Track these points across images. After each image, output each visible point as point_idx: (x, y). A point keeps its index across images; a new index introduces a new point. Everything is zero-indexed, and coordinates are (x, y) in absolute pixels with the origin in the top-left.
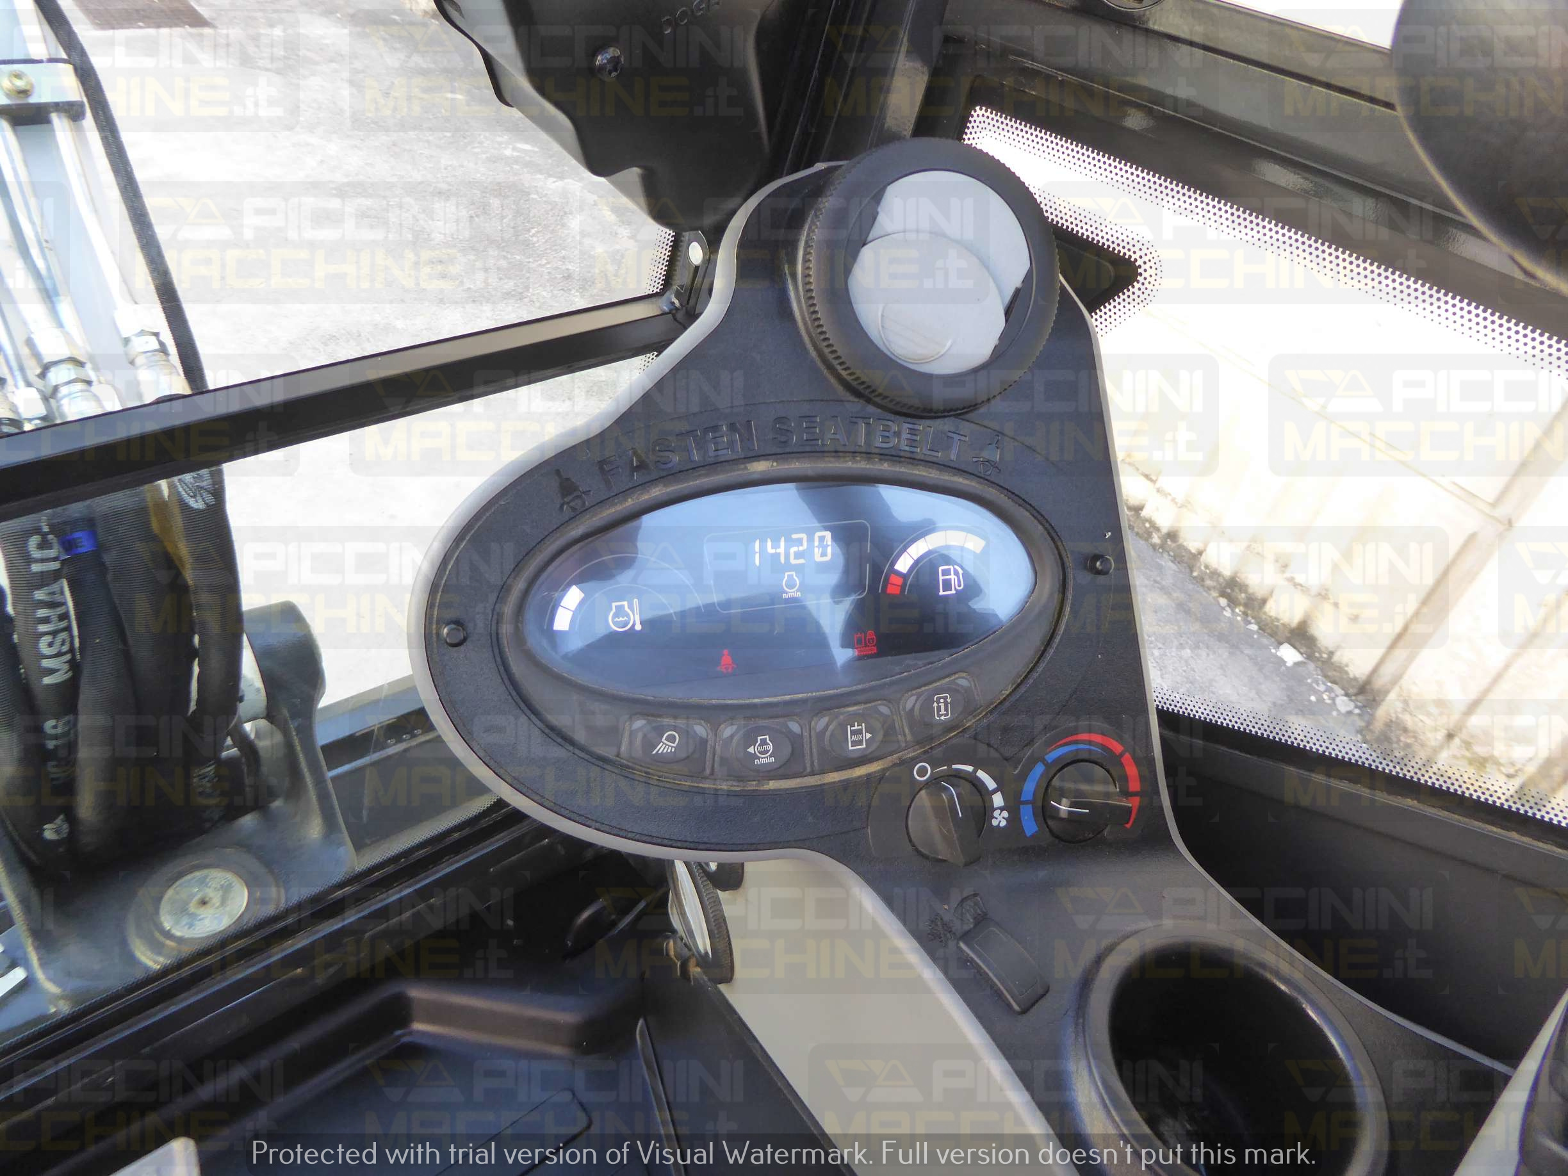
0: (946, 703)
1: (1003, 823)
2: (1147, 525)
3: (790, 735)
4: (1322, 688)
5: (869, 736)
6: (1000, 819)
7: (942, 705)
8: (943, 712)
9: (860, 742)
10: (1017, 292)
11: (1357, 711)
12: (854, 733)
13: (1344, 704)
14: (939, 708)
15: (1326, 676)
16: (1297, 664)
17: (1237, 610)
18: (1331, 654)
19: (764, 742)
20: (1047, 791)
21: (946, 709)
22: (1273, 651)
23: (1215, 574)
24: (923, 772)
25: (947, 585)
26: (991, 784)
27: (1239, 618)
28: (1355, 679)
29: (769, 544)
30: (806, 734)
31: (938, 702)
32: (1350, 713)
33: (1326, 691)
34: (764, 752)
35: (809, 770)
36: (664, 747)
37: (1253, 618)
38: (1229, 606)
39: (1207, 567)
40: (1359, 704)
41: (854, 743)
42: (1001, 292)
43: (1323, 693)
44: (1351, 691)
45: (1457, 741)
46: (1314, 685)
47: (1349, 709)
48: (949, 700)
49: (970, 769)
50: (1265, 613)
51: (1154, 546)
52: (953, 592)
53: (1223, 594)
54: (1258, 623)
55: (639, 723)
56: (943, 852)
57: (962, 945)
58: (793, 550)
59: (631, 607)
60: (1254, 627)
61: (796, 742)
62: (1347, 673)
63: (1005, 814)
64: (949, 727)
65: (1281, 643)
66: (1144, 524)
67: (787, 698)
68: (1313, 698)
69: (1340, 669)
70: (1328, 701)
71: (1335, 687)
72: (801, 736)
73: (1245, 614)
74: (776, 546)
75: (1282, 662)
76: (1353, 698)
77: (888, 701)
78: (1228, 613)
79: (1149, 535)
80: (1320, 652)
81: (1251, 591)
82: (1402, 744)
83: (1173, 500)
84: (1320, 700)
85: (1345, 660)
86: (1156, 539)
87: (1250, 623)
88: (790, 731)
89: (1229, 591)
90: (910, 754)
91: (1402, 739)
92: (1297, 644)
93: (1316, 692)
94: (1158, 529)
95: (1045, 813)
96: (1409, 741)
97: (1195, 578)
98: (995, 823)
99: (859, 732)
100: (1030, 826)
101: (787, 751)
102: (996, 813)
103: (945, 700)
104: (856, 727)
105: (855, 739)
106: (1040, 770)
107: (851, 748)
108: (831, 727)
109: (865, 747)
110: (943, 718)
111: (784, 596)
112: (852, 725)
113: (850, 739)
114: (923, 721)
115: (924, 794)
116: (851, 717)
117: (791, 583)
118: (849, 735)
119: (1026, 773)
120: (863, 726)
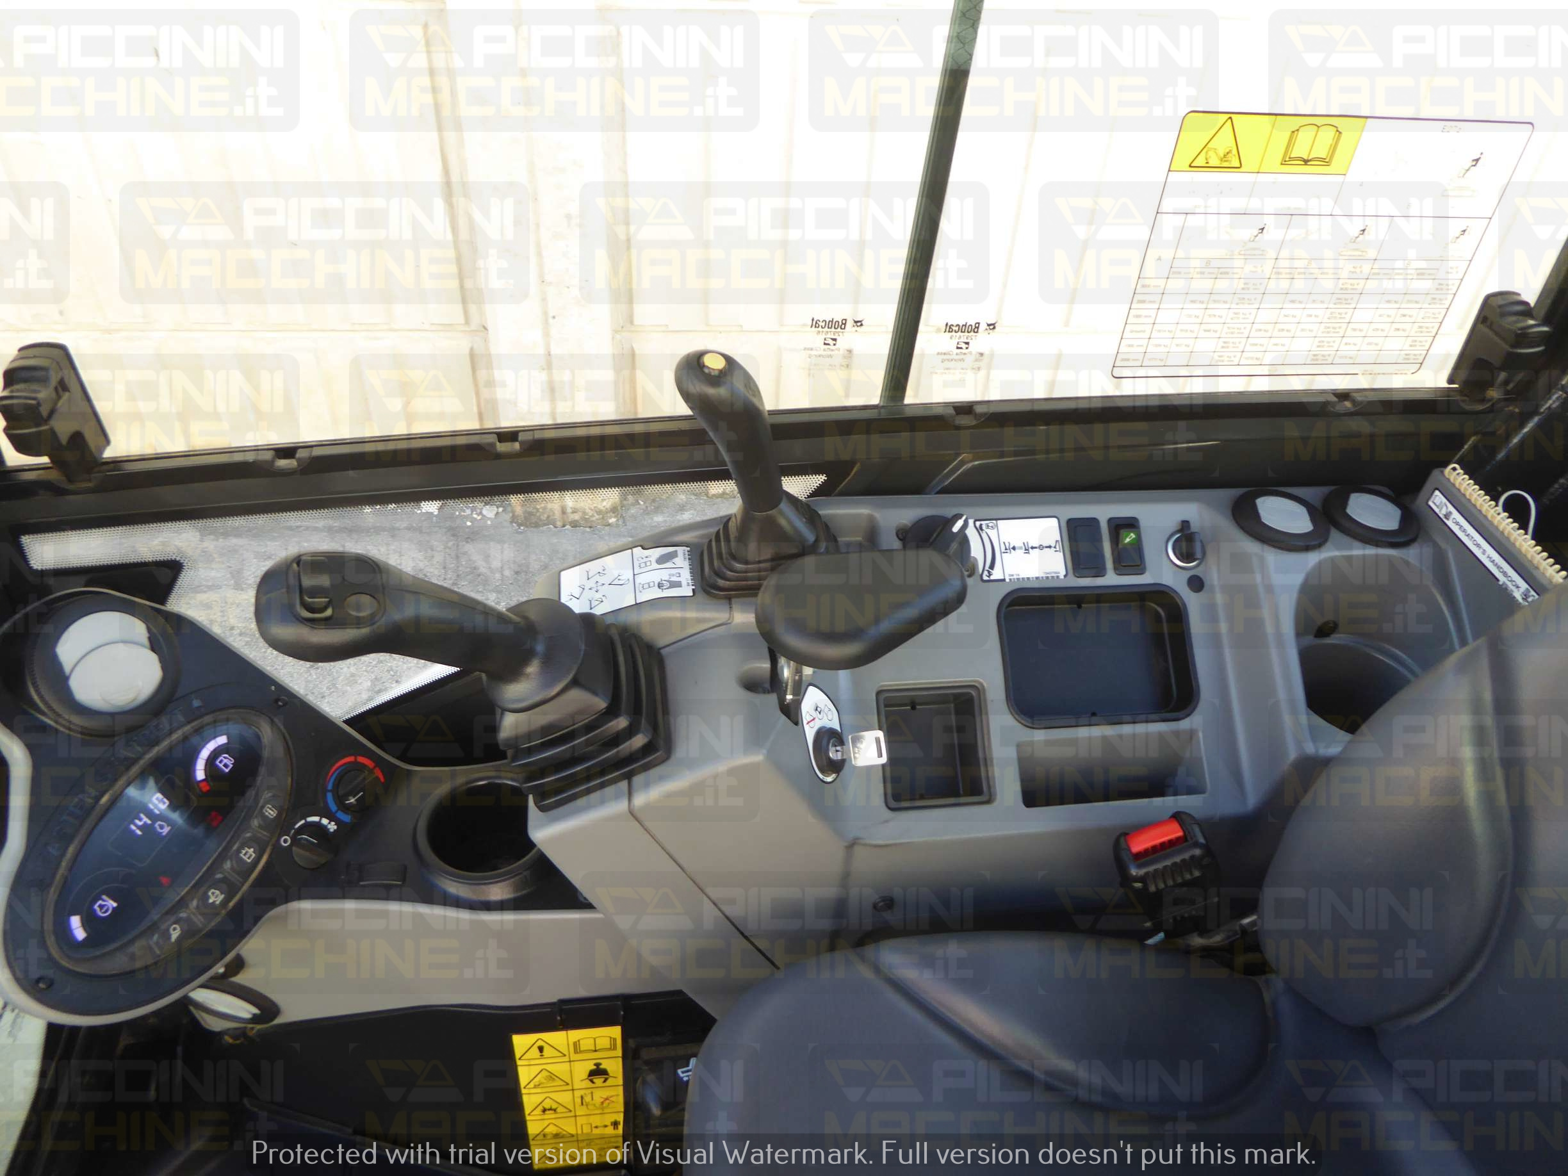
0: (270, 809)
1: (335, 827)
4: (468, 512)
5: (252, 850)
6: (332, 827)
7: (270, 811)
8: (272, 813)
9: (251, 855)
10: (150, 638)
11: (501, 509)
12: (245, 854)
13: (489, 511)
14: (269, 813)
16: (441, 508)
19: (213, 893)
20: (340, 801)
21: (273, 811)
22: (419, 512)
24: (285, 841)
25: (226, 766)
26: (317, 819)
29: (137, 821)
30: (226, 874)
31: (267, 811)
32: (497, 514)
33: (472, 512)
34: (216, 897)
35: (240, 885)
36: (175, 935)
41: (249, 858)
42: (143, 646)
43: (472, 514)
46: (463, 514)
47: (495, 512)
48: (270, 806)
49: (303, 822)
52: (231, 766)
55: (156, 937)
56: (323, 860)
57: (362, 883)
59: (104, 900)
61: (224, 880)
63: (333, 823)
64: (279, 816)
67: (205, 868)
68: (469, 524)
70: (479, 518)
72: (225, 876)
74: (141, 820)
75: (430, 515)
77: (245, 832)
82: (541, 510)
84: (473, 520)
88: (219, 879)
90: (274, 840)
91: (538, 507)
93: (467, 517)
95: (346, 809)
96: (543, 505)
98: (332, 830)
99: (246, 852)
100: (346, 818)
101: (224, 886)
102: (329, 826)
103: (268, 808)
104: (244, 852)
105: (247, 856)
106: (330, 796)
107: (249, 861)
108: (234, 862)
109: (254, 855)
110: (275, 815)
111: (164, 834)
112: (241, 853)
113: (245, 858)
114: (267, 824)
115: (294, 848)
116: (239, 851)
117: (162, 827)
118: (244, 857)
119: (326, 803)
120: (247, 849)
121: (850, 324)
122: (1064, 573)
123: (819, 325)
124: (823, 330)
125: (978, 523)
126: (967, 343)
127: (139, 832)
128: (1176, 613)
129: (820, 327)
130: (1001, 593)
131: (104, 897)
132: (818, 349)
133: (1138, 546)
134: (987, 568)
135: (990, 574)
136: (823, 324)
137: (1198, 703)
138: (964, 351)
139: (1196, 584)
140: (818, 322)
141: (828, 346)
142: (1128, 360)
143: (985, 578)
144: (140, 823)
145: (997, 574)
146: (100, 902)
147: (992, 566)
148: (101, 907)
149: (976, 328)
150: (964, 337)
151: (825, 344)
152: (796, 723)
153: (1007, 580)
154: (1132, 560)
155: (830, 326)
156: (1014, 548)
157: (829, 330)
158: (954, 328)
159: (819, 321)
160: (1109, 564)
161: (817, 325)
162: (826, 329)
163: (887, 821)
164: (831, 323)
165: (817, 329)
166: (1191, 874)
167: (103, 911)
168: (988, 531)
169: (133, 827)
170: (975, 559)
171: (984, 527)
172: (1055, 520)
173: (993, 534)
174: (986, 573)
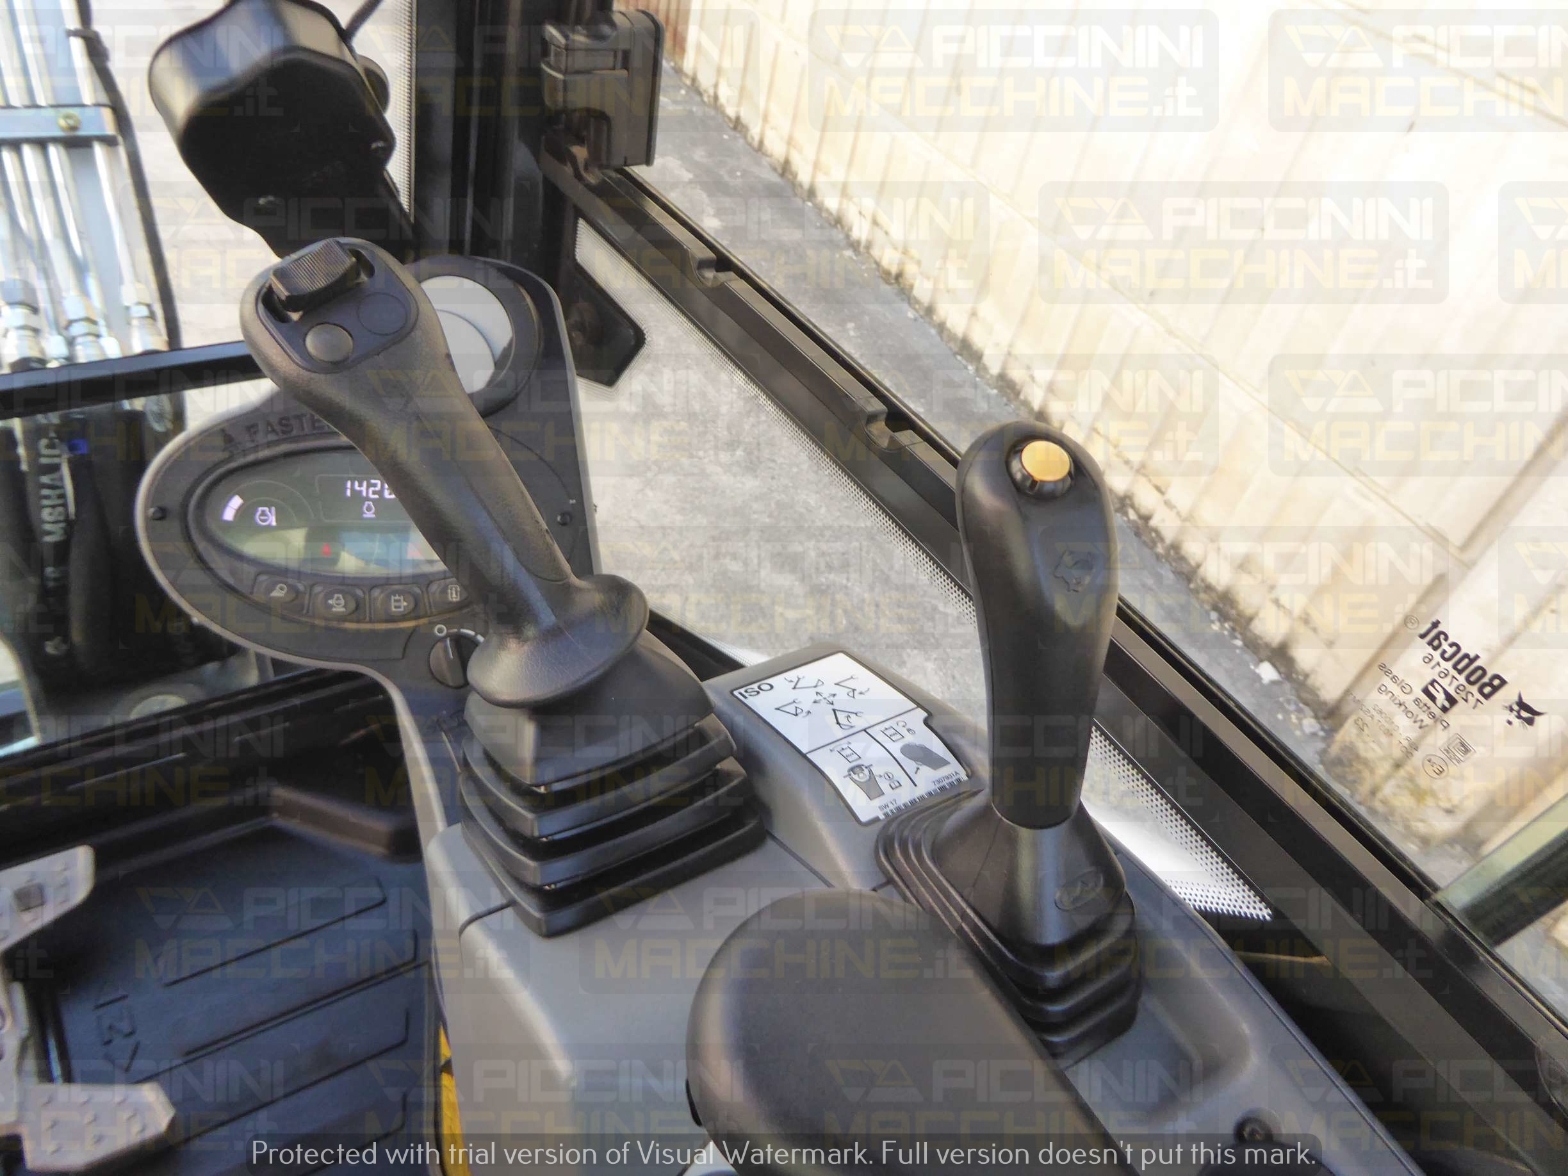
0: (456, 591)
2: (1153, 535)
3: (355, 596)
4: (1292, 708)
5: (405, 604)
7: (454, 592)
8: (454, 596)
9: (399, 607)
11: (1322, 734)
12: (395, 601)
13: (1310, 724)
14: (452, 594)
15: (1299, 697)
16: (1273, 683)
17: (1226, 625)
18: (1307, 676)
19: (338, 599)
21: (456, 594)
22: (1252, 667)
23: (1209, 588)
24: (440, 630)
27: (1226, 633)
28: (1325, 703)
29: (356, 483)
30: (367, 598)
31: (451, 589)
32: (1314, 734)
33: (1295, 711)
34: (338, 605)
35: (368, 618)
36: (278, 594)
37: (1241, 634)
38: (1219, 620)
39: (1203, 580)
40: (1326, 727)
41: (396, 607)
42: (493, 353)
43: (1291, 713)
44: (1321, 714)
45: (1402, 772)
46: (1285, 704)
47: (1312, 730)
48: (458, 589)
49: (472, 633)
50: (1250, 630)
51: (1158, 557)
53: (1215, 608)
54: (1244, 640)
55: (264, 578)
58: (371, 489)
59: (270, 511)
60: (1239, 643)
61: (360, 601)
62: (1317, 696)
64: (458, 606)
65: (1261, 661)
66: (1150, 533)
68: (1280, 716)
69: (1313, 692)
70: (1295, 721)
71: (1306, 709)
72: (364, 598)
73: (1233, 629)
74: (360, 485)
75: (1258, 678)
76: (1322, 721)
77: (419, 585)
78: (1216, 627)
79: (1154, 543)
80: (1297, 673)
81: (1241, 607)
83: (1178, 514)
84: (1287, 719)
85: (1318, 684)
86: (1160, 549)
87: (1236, 638)
88: (356, 594)
89: (1221, 605)
90: (432, 619)
92: (1278, 664)
93: (1284, 711)
94: (1162, 540)
97: (1191, 590)
99: (399, 601)
101: (352, 605)
103: (456, 588)
104: (397, 597)
105: (397, 604)
107: (394, 609)
108: (382, 596)
109: (402, 609)
110: (454, 600)
111: (365, 516)
112: (395, 596)
114: (443, 601)
115: (442, 644)
116: (394, 592)
117: (369, 509)
118: (393, 601)
120: (402, 598)
121: (1506, 696)
123: (1440, 645)
124: (1442, 662)
127: (349, 493)
129: (1440, 651)
131: (273, 509)
132: (1408, 690)
140: (1442, 637)
141: (1430, 703)
144: (357, 487)
146: (266, 509)
148: (263, 513)
151: (1426, 691)
155: (1460, 667)
157: (1454, 673)
159: (1446, 639)
161: (1436, 643)
162: (1449, 665)
164: (1466, 661)
165: (1430, 650)
167: (262, 518)
169: (349, 484)
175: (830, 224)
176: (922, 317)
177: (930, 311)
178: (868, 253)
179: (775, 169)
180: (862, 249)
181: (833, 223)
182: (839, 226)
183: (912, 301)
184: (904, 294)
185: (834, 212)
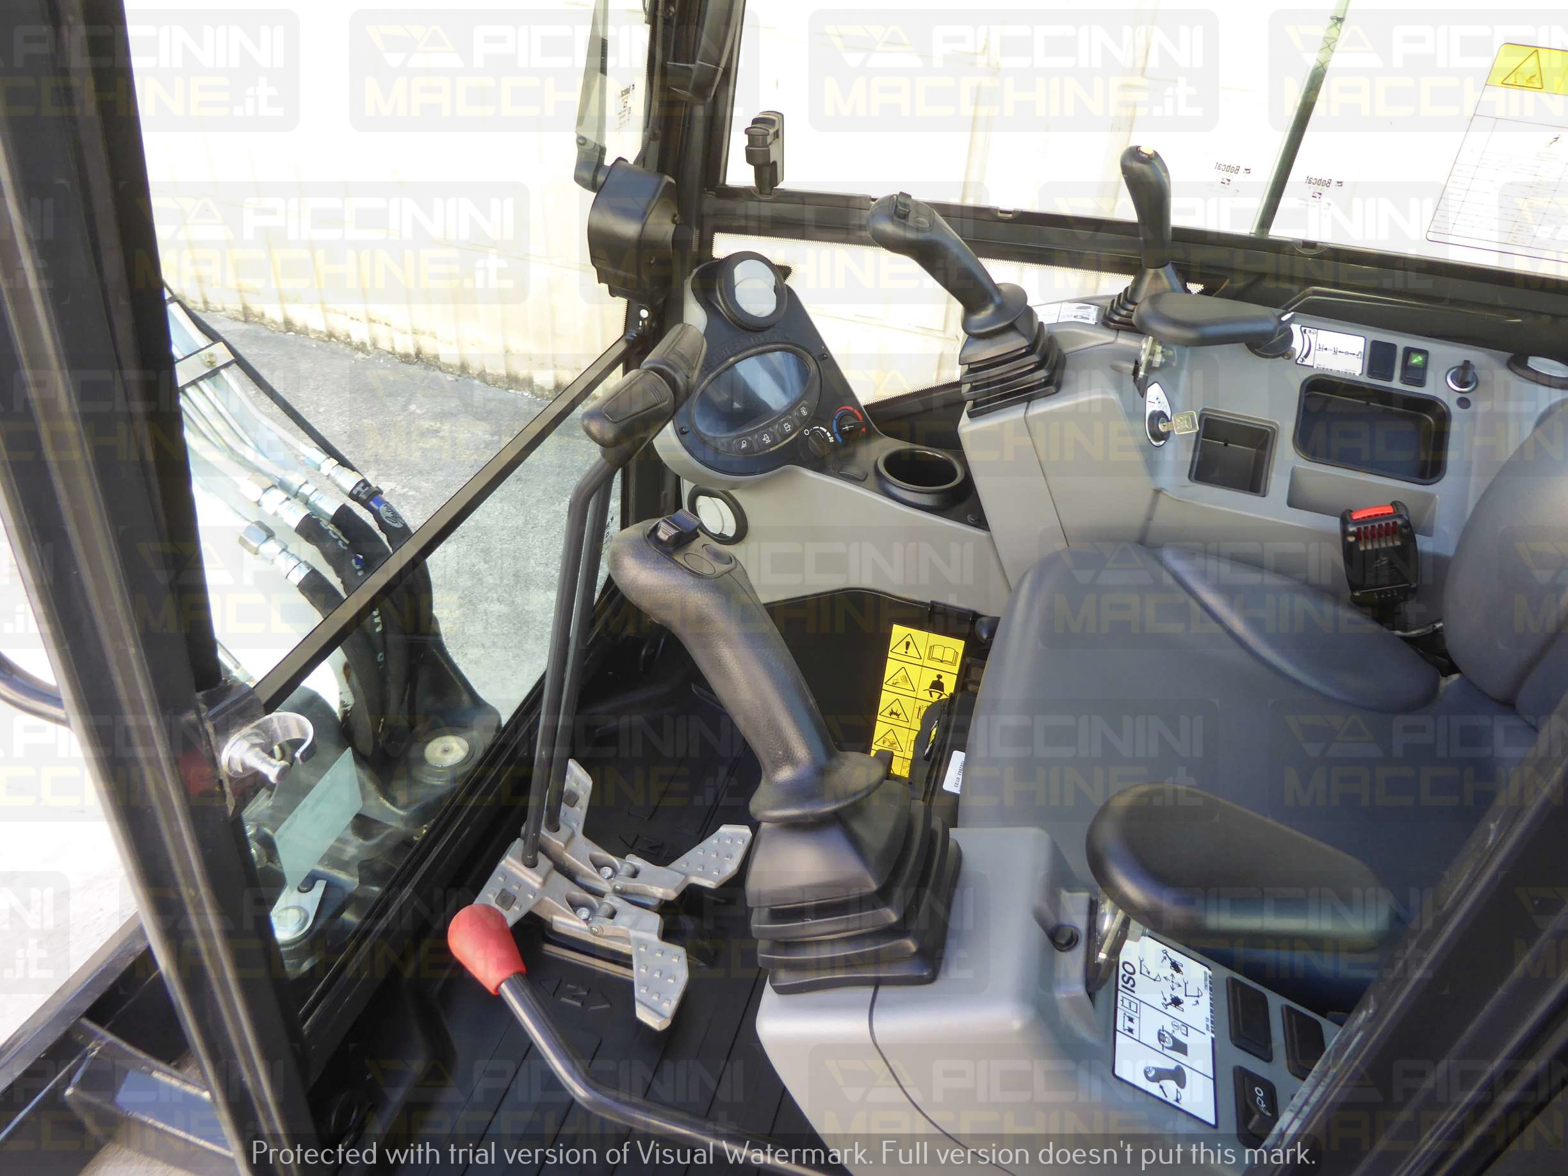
0: (804, 411)
1: (833, 441)
5: (790, 426)
6: (831, 440)
8: (804, 413)
9: (788, 429)
19: (766, 437)
20: (840, 427)
24: (807, 432)
26: (825, 430)
30: (775, 431)
31: (802, 410)
34: (767, 439)
35: (779, 441)
36: (743, 446)
48: (804, 409)
49: (818, 428)
55: (735, 442)
56: (821, 453)
57: (841, 472)
61: (773, 434)
63: (832, 438)
64: (808, 416)
67: (766, 423)
77: (790, 415)
88: (771, 431)
90: (801, 429)
95: (842, 434)
99: (787, 426)
100: (839, 439)
101: (772, 437)
102: (830, 438)
106: (835, 422)
107: (787, 432)
108: (780, 427)
109: (790, 430)
112: (784, 424)
113: (786, 428)
114: (801, 417)
115: (810, 438)
116: (784, 422)
119: (832, 425)
121: (1242, 170)
122: (1360, 372)
124: (1223, 172)
125: (1303, 329)
126: (1320, 194)
128: (1444, 417)
129: (1221, 169)
130: (1306, 374)
133: (1423, 368)
134: (1302, 356)
135: (1303, 360)
136: (1223, 168)
137: (1443, 476)
138: (1317, 199)
139: (1464, 402)
142: (1440, 227)
143: (1299, 362)
145: (1308, 362)
147: (1306, 356)
149: (1328, 183)
150: (1319, 189)
152: (1142, 397)
153: (1315, 367)
154: (1417, 376)
155: (1228, 170)
156: (1326, 349)
157: (1227, 173)
158: (1312, 181)
159: (1221, 166)
160: (1397, 373)
161: (1219, 168)
162: (1225, 172)
163: (1185, 486)
166: (1393, 542)
168: (1309, 334)
170: (1295, 350)
171: (1307, 332)
172: (1363, 339)
173: (1313, 337)
174: (1300, 359)
175: (324, 341)
176: (459, 376)
177: (464, 368)
178: (376, 348)
179: (236, 319)
180: (369, 348)
181: (326, 339)
182: (333, 339)
183: (443, 368)
184: (432, 365)
185: (324, 330)
